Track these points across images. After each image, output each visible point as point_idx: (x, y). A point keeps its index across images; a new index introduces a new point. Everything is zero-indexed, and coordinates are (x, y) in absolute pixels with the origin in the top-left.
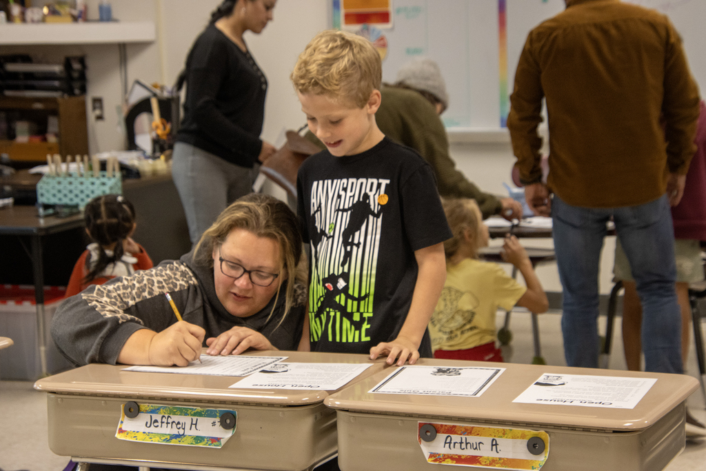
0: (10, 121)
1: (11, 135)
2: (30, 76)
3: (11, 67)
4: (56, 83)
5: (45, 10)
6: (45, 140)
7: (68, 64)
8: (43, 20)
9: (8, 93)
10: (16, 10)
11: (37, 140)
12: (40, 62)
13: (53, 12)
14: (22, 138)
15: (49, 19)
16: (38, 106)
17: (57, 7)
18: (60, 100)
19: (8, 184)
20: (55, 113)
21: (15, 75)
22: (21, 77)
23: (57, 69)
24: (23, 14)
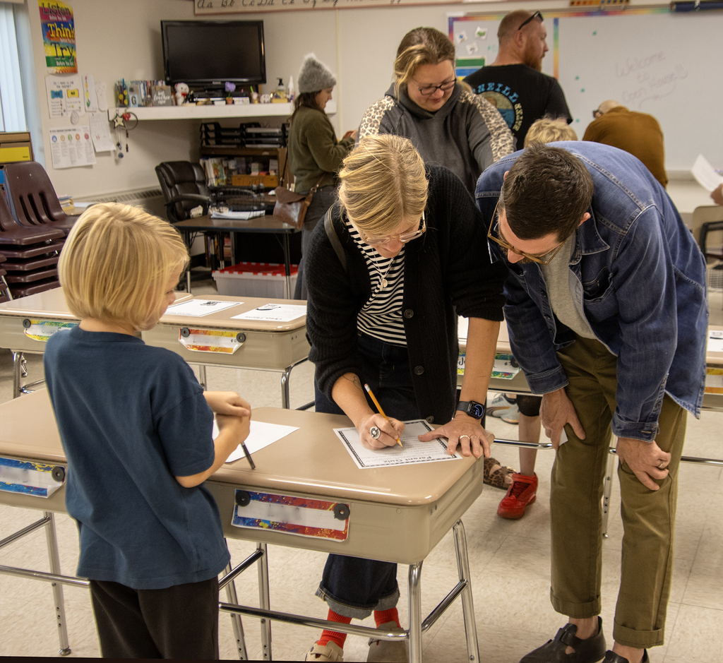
0: (248, 163)
1: (248, 172)
2: (259, 135)
3: (250, 130)
4: (277, 140)
5: (272, 95)
6: (268, 174)
7: (284, 127)
8: (271, 101)
9: (247, 146)
10: (255, 96)
11: (263, 174)
12: (265, 127)
13: (276, 97)
14: (255, 173)
15: (274, 100)
16: (266, 153)
17: (278, 94)
18: (279, 150)
19: (263, 202)
20: (275, 158)
21: (250, 135)
22: (254, 136)
23: (277, 130)
24: (259, 98)
